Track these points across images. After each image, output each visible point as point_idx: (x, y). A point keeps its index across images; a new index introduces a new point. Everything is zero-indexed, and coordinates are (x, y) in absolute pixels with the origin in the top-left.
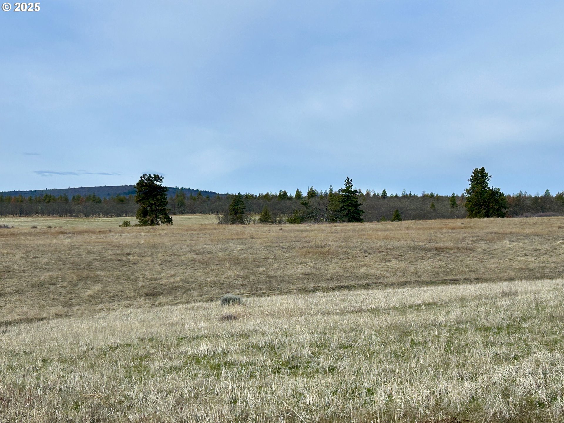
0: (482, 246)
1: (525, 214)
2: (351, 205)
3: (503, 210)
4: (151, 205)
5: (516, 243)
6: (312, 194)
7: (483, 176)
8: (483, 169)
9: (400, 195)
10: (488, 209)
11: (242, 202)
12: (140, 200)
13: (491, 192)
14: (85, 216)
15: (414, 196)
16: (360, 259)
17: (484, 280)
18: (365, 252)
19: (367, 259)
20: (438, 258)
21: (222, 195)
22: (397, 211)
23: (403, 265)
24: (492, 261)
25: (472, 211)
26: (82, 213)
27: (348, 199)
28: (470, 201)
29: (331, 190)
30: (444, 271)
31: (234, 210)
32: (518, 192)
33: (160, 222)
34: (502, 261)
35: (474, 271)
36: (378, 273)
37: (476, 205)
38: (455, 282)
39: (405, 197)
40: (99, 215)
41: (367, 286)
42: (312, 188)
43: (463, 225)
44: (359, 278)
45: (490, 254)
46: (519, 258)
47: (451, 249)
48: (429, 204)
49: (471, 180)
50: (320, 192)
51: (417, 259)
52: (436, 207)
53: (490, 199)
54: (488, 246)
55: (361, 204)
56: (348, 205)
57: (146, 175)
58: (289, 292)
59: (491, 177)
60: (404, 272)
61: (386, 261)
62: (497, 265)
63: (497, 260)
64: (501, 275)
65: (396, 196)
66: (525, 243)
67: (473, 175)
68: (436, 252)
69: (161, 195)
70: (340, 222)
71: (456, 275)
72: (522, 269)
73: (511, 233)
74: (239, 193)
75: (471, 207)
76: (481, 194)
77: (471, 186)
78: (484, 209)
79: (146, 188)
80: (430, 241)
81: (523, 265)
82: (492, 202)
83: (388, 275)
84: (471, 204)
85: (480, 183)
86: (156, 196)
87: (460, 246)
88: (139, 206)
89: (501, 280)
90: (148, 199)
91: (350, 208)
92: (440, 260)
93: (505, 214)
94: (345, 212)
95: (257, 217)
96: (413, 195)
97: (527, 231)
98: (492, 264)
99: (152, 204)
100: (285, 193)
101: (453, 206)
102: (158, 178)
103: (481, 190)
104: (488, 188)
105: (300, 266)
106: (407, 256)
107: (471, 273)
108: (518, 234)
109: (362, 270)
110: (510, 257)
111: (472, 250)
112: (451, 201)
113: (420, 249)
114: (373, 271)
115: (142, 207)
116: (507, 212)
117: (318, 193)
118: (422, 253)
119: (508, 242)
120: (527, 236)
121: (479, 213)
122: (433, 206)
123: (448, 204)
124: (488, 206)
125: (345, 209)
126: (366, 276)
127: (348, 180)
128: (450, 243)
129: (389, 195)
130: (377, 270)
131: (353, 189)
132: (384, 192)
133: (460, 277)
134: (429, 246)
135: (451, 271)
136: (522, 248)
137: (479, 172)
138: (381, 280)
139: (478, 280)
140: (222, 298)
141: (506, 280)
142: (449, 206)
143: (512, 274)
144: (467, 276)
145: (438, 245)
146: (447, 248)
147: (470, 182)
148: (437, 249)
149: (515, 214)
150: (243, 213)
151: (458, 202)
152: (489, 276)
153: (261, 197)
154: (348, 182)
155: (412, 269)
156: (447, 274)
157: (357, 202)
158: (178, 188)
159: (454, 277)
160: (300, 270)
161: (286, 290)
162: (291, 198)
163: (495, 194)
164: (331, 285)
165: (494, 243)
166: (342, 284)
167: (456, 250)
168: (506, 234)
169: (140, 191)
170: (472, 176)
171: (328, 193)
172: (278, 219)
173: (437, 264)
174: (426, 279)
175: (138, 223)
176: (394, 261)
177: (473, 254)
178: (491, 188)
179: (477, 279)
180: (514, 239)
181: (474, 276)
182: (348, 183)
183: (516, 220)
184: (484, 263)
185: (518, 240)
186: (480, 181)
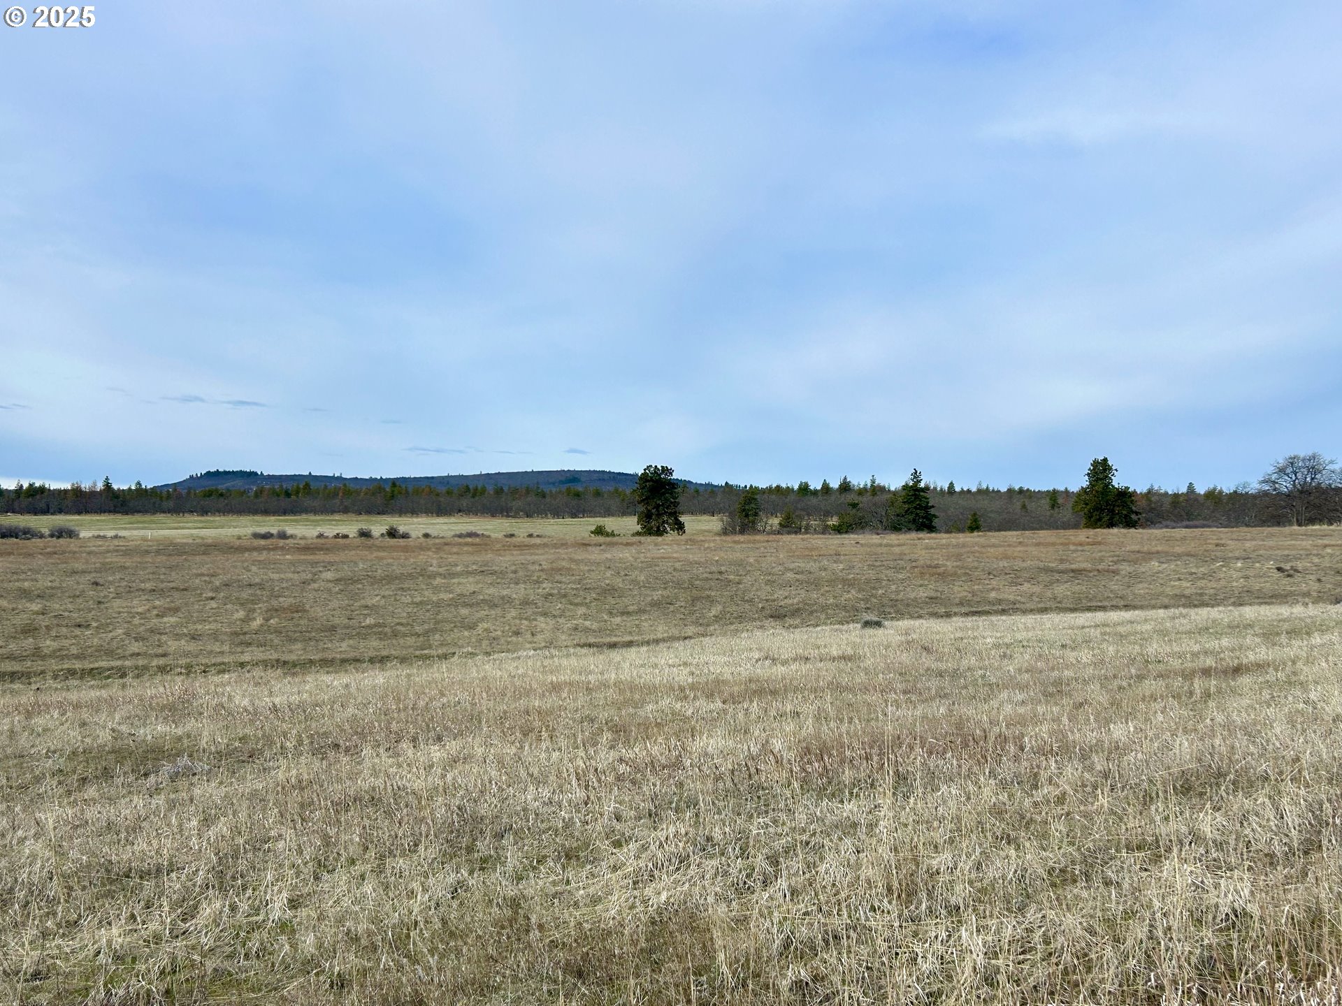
0: (1125, 568)
1: (1164, 523)
2: (920, 507)
3: (1134, 517)
4: (657, 507)
5: (1166, 565)
6: (845, 487)
7: (1105, 470)
8: (1105, 460)
9: (974, 489)
10: (1113, 514)
11: (756, 499)
12: (644, 500)
13: (1116, 492)
14: (527, 517)
15: (993, 490)
16: (987, 582)
17: (1135, 608)
18: (989, 574)
19: (994, 582)
20: (1077, 581)
21: (701, 484)
22: (975, 514)
23: (1037, 589)
24: (1140, 586)
25: (1090, 517)
26: (522, 511)
27: (915, 499)
28: (1087, 504)
29: (873, 481)
30: (1087, 597)
31: (744, 510)
32: (1148, 487)
33: (668, 529)
34: (1152, 587)
35: (1121, 598)
36: (1011, 597)
37: (1096, 509)
38: (1103, 608)
39: (980, 491)
40: (546, 515)
41: (1003, 612)
42: (845, 478)
43: (1087, 540)
44: (990, 603)
45: (1135, 576)
46: (1172, 583)
47: (1090, 571)
48: (1018, 505)
49: (1088, 474)
50: (856, 484)
51: (1051, 583)
52: (1028, 508)
53: (1116, 501)
54: (1133, 568)
55: (933, 507)
56: (915, 508)
57: (651, 466)
58: (920, 617)
59: (1116, 470)
60: (1040, 596)
61: (1017, 584)
62: (1147, 591)
63: (1146, 585)
64: (1153, 602)
65: (969, 491)
66: (1176, 565)
67: (1092, 468)
68: (1072, 575)
69: (671, 494)
70: (906, 532)
71: (1101, 601)
72: (1177, 595)
73: (1158, 552)
74: (727, 483)
75: (1089, 511)
76: (1102, 494)
77: (1088, 483)
78: (1107, 515)
79: (651, 483)
80: (1062, 561)
81: (1178, 592)
82: (1118, 506)
83: (1023, 600)
84: (1088, 507)
85: (1101, 479)
86: (664, 494)
87: (1100, 567)
88: (641, 508)
89: (1154, 607)
90: (654, 498)
91: (918, 511)
92: (1078, 584)
93: (1136, 522)
94: (911, 517)
95: (775, 522)
96: (991, 489)
97: (1178, 550)
98: (1140, 589)
99: (659, 505)
100: (806, 484)
101: (1053, 507)
102: (666, 470)
103: (1103, 489)
104: (1113, 486)
105: (920, 589)
106: (1040, 579)
107: (1118, 600)
108: (1167, 553)
109: (993, 595)
110: (1162, 582)
111: (1116, 572)
112: (1051, 499)
113: (1052, 570)
114: (1006, 596)
115: (646, 508)
116: (1139, 519)
117: (854, 486)
118: (1057, 576)
119: (1157, 564)
120: (1179, 556)
121: (1100, 520)
122: (1024, 506)
123: (1046, 503)
124: (1113, 511)
125: (912, 513)
126: (1000, 601)
127: (916, 472)
128: (1086, 564)
129: (958, 489)
130: (1009, 594)
131: (922, 485)
132: (951, 485)
133: (1106, 603)
134: (1062, 567)
135: (1095, 597)
136: (1174, 571)
137: (1099, 463)
138: (1017, 606)
139: (1127, 607)
140: (863, 621)
141: (1160, 608)
142: (1047, 507)
143: (1166, 601)
144: (1114, 603)
145: (1073, 566)
146: (1085, 570)
147: (1087, 477)
148: (1073, 571)
149: (1150, 523)
150: (756, 514)
151: (1060, 501)
152: (1140, 603)
153: (770, 490)
154: (916, 475)
155: (1049, 594)
156: (1091, 600)
157: (928, 503)
158: (637, 475)
159: (1100, 604)
160: (922, 594)
161: (916, 615)
162: (815, 492)
163: (1124, 495)
164: (963, 610)
165: (1140, 565)
166: (975, 609)
167: (1096, 573)
168: (1153, 553)
169: (643, 488)
170: (1090, 469)
171: (869, 485)
172: (804, 523)
173: (1077, 588)
174: (1068, 606)
175: (640, 530)
176: (1026, 584)
177: (1117, 577)
178: (1117, 486)
179: (1125, 606)
180: (1162, 560)
181: (1122, 603)
182: (915, 477)
183: (1156, 532)
184: (1131, 588)
185: (1168, 561)
186: (1101, 476)
